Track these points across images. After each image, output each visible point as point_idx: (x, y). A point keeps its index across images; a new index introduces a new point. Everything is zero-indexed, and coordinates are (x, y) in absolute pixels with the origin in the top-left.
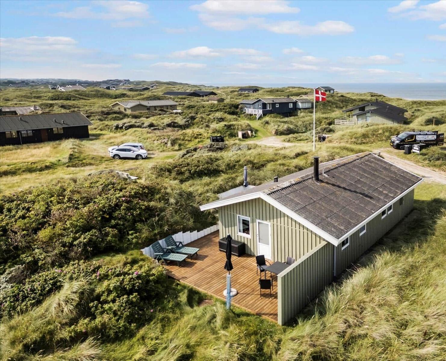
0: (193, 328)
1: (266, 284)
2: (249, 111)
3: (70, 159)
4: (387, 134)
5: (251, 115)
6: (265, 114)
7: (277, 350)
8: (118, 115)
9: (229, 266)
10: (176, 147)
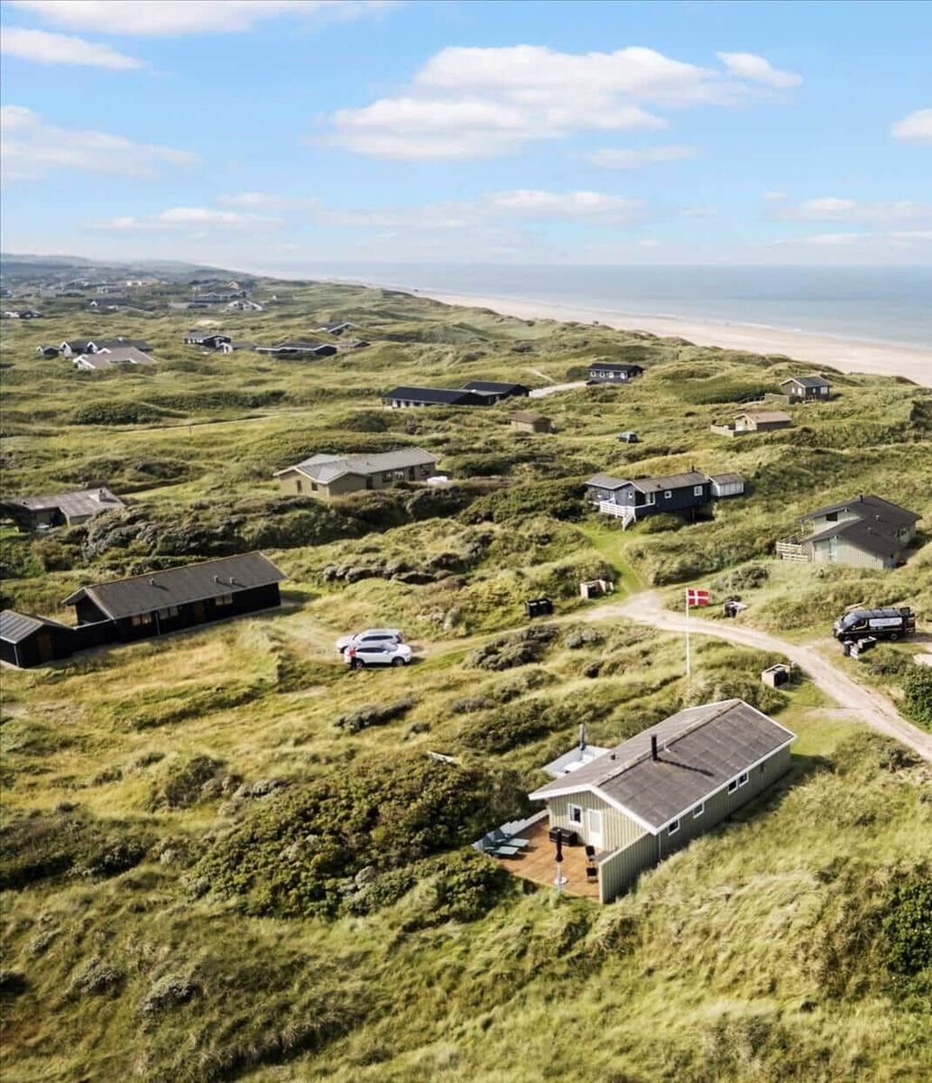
0: (531, 909)
1: (592, 872)
2: (607, 507)
3: (281, 675)
4: (839, 603)
5: (611, 517)
6: (640, 515)
7: (596, 920)
8: (305, 512)
9: (559, 858)
10: (462, 630)
